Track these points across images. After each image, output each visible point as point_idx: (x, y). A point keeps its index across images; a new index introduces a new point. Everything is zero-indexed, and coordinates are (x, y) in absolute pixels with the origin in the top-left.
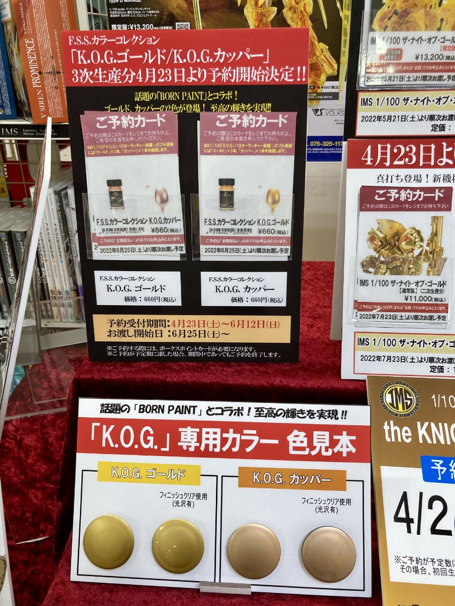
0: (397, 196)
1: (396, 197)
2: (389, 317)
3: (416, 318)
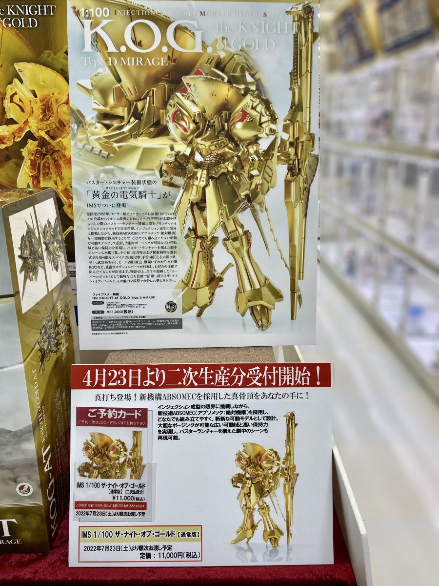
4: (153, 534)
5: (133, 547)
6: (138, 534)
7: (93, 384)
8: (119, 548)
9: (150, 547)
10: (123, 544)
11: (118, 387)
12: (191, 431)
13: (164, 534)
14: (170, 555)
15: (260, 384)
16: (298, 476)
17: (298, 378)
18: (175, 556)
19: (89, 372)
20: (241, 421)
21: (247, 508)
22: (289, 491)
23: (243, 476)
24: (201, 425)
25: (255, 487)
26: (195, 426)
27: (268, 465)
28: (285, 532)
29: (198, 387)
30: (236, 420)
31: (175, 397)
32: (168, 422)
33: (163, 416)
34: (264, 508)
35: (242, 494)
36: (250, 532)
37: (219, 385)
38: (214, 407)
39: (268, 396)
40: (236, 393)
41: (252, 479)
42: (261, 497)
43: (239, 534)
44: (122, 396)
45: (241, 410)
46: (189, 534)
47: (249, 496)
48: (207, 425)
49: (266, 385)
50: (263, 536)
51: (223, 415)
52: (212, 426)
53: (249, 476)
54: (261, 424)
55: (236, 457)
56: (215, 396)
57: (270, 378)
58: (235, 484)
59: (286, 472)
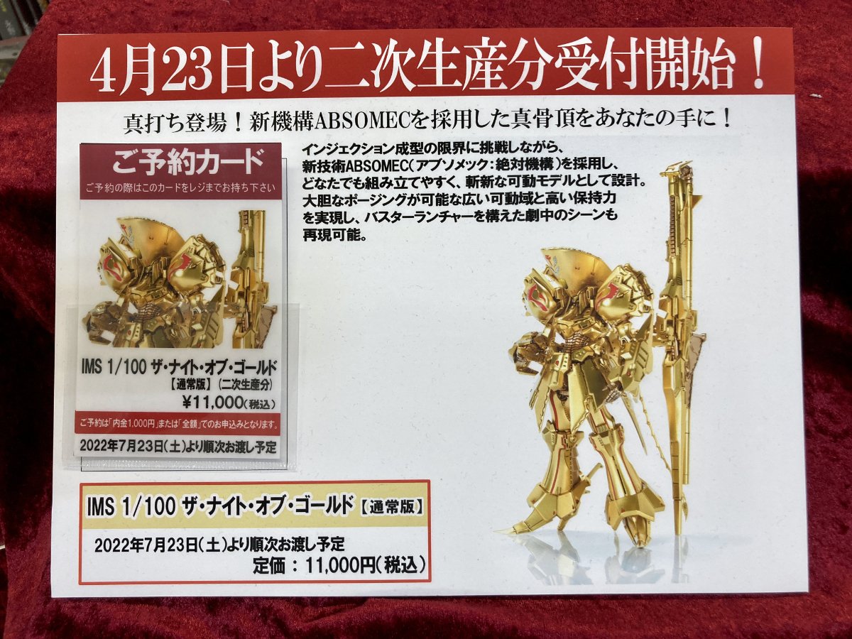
4: (291, 505)
5: (234, 541)
6: (247, 504)
7: (118, 85)
8: (192, 545)
9: (283, 540)
10: (206, 534)
11: (189, 95)
12: (397, 216)
13: (323, 505)
14: (339, 565)
15: (592, 86)
16: (702, 341)
17: (700, 70)
18: (355, 567)
19: (107, 55)
20: (538, 189)
21: (558, 432)
22: (680, 385)
23: (547, 340)
24: (426, 199)
25: (581, 373)
26: (407, 201)
27: (619, 312)
28: (668, 498)
29: (416, 92)
30: (526, 184)
31: (349, 121)
32: (332, 192)
33: (316, 175)
34: (608, 433)
35: (544, 393)
36: (566, 501)
37: (476, 88)
38: (462, 149)
39: (617, 118)
40: (525, 110)
41: (571, 350)
42: (600, 400)
43: (536, 505)
44: (201, 119)
45: (538, 156)
46: (392, 506)
47: (564, 399)
48: (441, 200)
49: (609, 86)
50: (607, 511)
51: (487, 172)
52: (458, 203)
53: (564, 341)
54: (597, 197)
55: (524, 288)
56: (466, 118)
57: (622, 67)
58: (523, 364)
59: (670, 330)
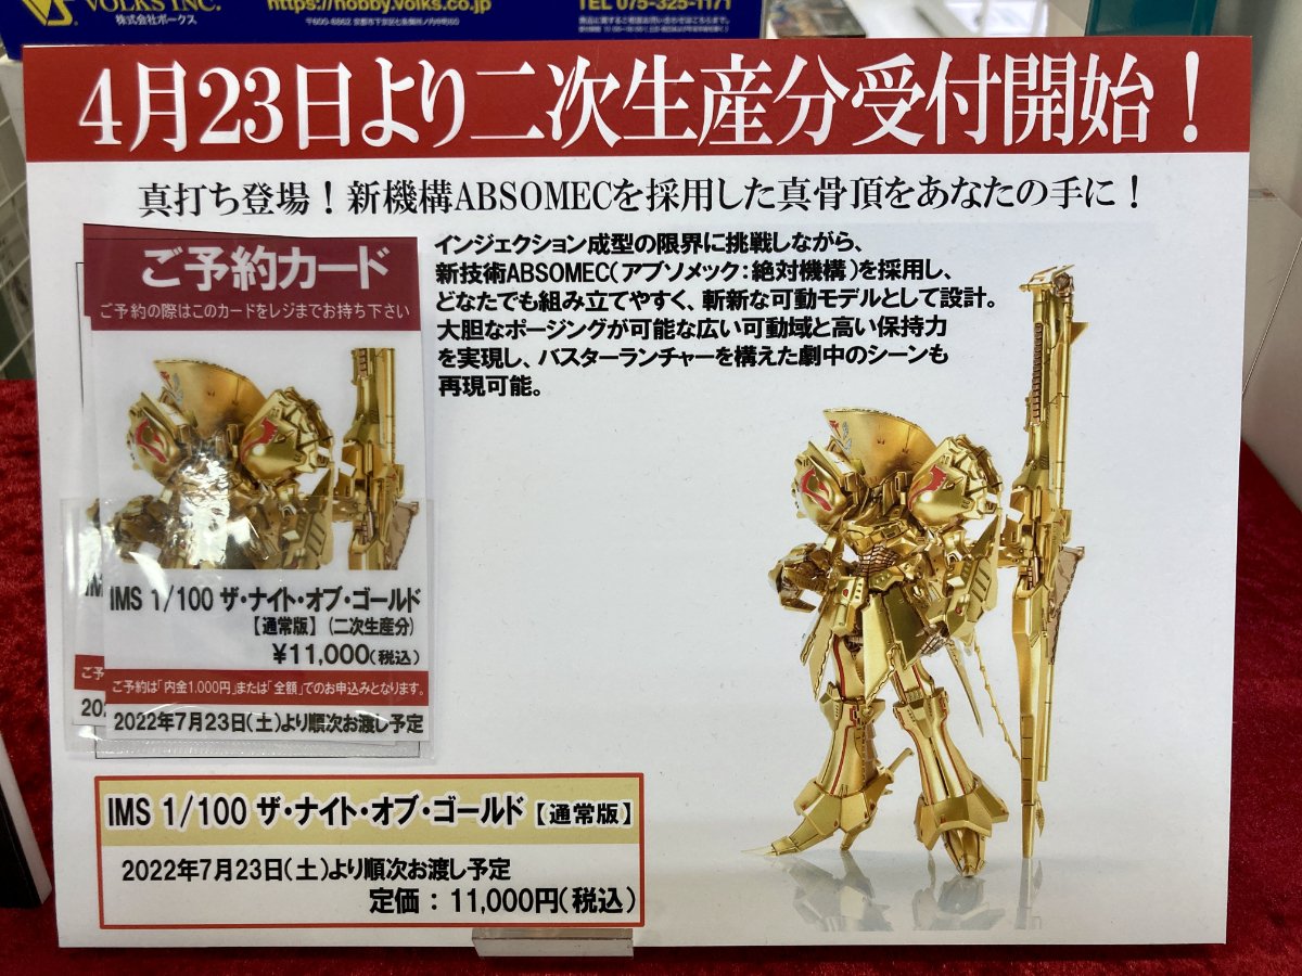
0: (222, 269)
1: (219, 276)
2: (219, 721)
3: (315, 722)
